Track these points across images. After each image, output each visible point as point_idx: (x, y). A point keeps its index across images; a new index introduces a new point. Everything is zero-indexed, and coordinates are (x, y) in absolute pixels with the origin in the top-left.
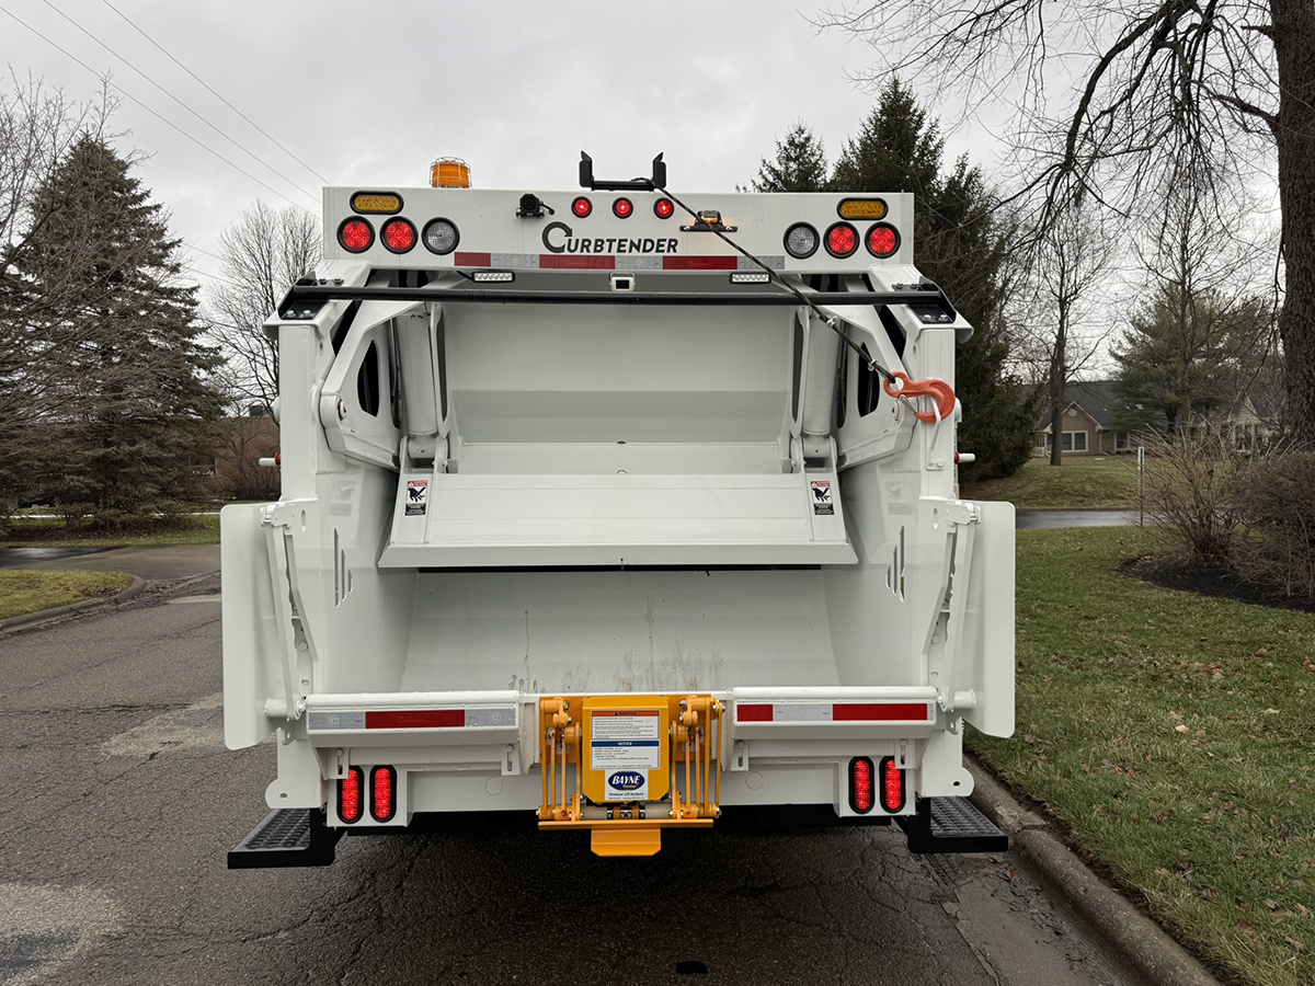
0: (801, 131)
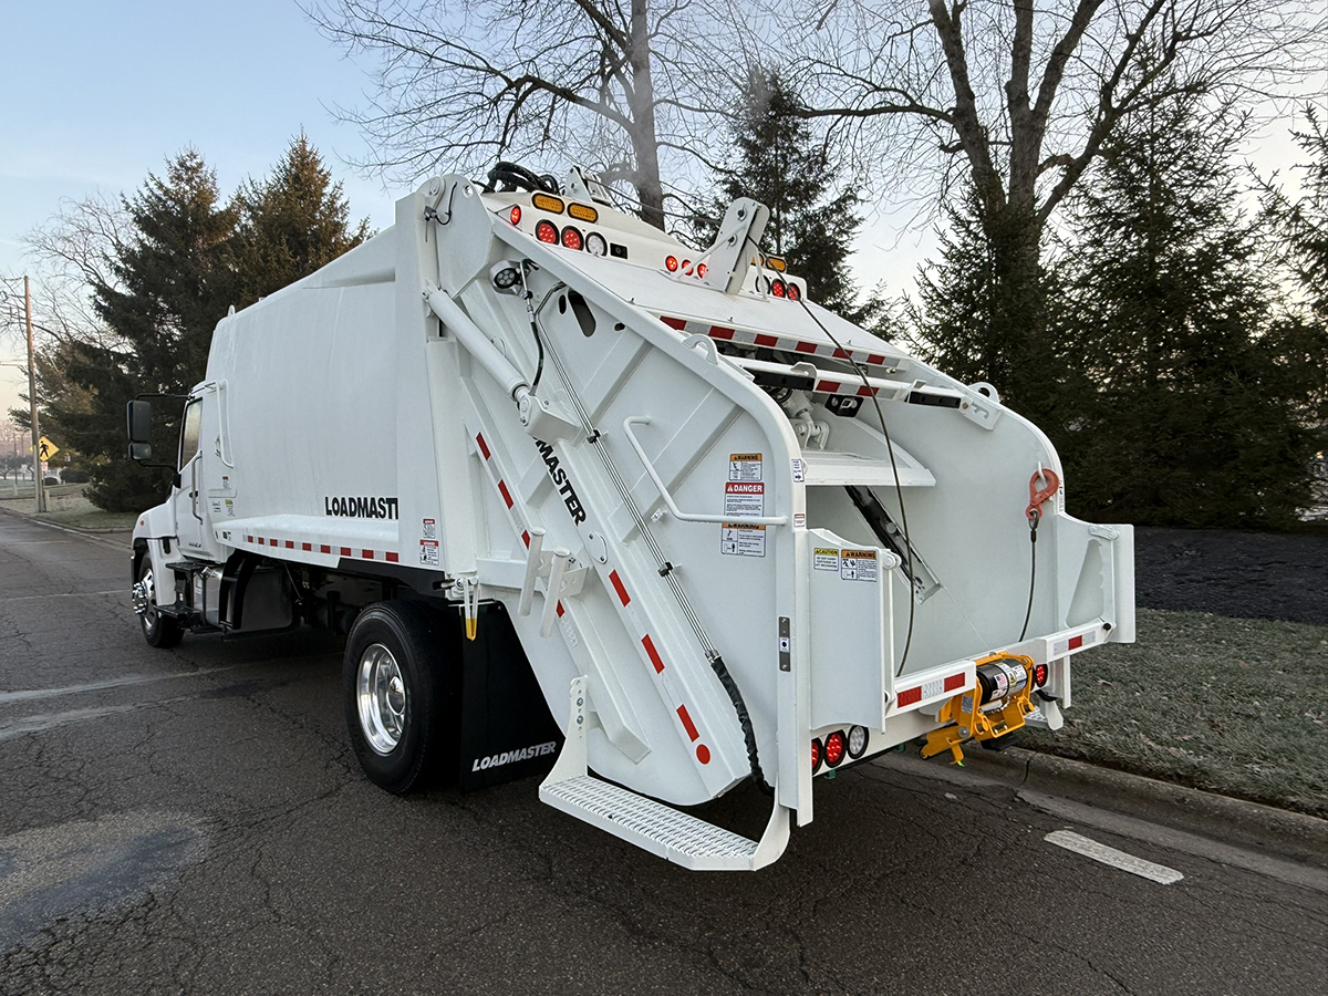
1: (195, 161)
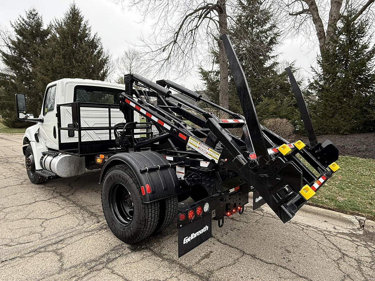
0: (34, 10)
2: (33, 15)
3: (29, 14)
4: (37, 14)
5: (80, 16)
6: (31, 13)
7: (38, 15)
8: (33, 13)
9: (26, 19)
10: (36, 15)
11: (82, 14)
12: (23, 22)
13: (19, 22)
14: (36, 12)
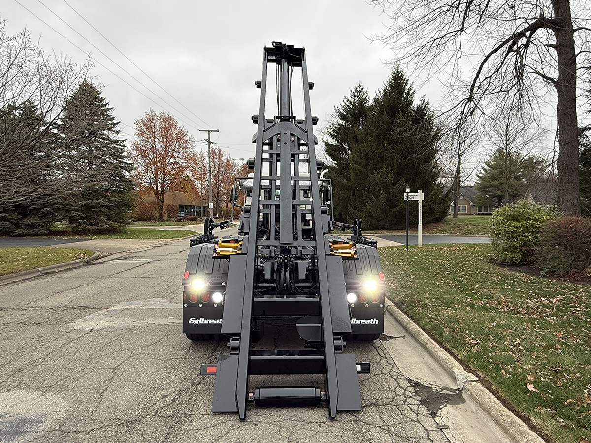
1: (360, 88)
2: (358, 92)
3: (354, 93)
4: (362, 89)
5: (405, 79)
6: (356, 90)
7: (364, 90)
8: (358, 90)
9: (350, 99)
10: (360, 91)
11: (406, 76)
12: (347, 103)
13: (343, 104)
14: (361, 87)
